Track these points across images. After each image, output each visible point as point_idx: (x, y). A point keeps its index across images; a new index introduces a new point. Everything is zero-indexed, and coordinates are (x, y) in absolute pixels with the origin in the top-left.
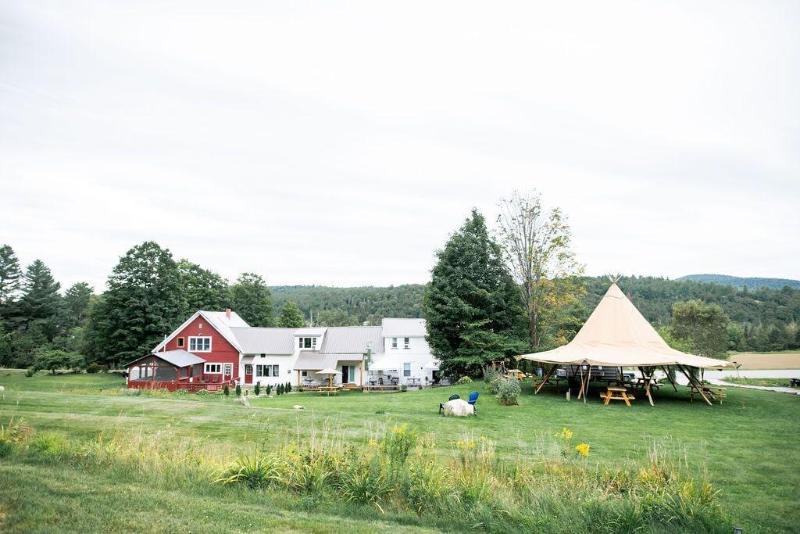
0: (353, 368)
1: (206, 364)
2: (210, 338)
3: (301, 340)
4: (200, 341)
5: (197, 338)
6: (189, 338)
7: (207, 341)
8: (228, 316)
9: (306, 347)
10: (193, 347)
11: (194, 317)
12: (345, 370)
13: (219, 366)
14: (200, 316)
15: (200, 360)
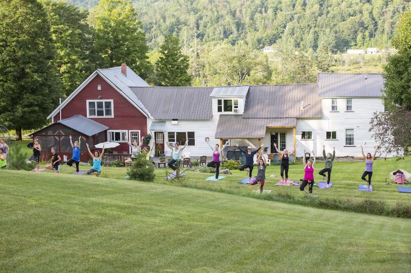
0: (283, 136)
1: (109, 131)
2: (112, 101)
3: (220, 102)
4: (100, 105)
5: (96, 101)
6: (88, 101)
7: (108, 105)
8: (124, 72)
9: (225, 110)
10: (92, 113)
11: (92, 77)
12: (274, 139)
13: (123, 134)
14: (98, 76)
15: (102, 128)
